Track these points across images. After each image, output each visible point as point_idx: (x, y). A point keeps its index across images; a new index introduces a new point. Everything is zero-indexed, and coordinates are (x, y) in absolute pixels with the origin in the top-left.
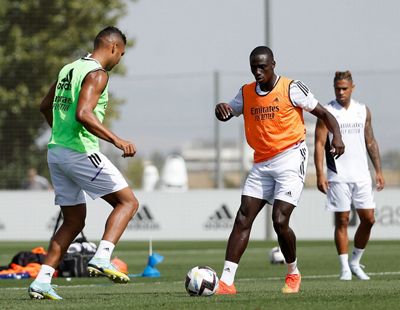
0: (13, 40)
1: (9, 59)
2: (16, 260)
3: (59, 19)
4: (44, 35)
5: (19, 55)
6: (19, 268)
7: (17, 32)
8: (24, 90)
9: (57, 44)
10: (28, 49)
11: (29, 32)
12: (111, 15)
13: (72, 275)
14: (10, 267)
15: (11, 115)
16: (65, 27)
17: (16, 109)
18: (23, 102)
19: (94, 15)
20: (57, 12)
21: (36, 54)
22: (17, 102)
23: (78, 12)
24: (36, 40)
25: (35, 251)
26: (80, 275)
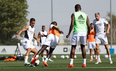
0: (8, 20)
1: (7, 23)
2: (9, 58)
3: (16, 16)
4: (13, 19)
5: (9, 22)
6: (9, 59)
7: (9, 19)
8: (10, 28)
9: (16, 21)
10: (11, 21)
11: (11, 18)
12: (25, 16)
13: (18, 60)
14: (8, 59)
15: (8, 33)
16: (17, 18)
17: (9, 32)
18: (10, 31)
19: (22, 16)
20: (16, 15)
21: (12, 22)
22: (9, 30)
23: (19, 15)
24: (12, 20)
25: (12, 56)
26: (20, 60)
